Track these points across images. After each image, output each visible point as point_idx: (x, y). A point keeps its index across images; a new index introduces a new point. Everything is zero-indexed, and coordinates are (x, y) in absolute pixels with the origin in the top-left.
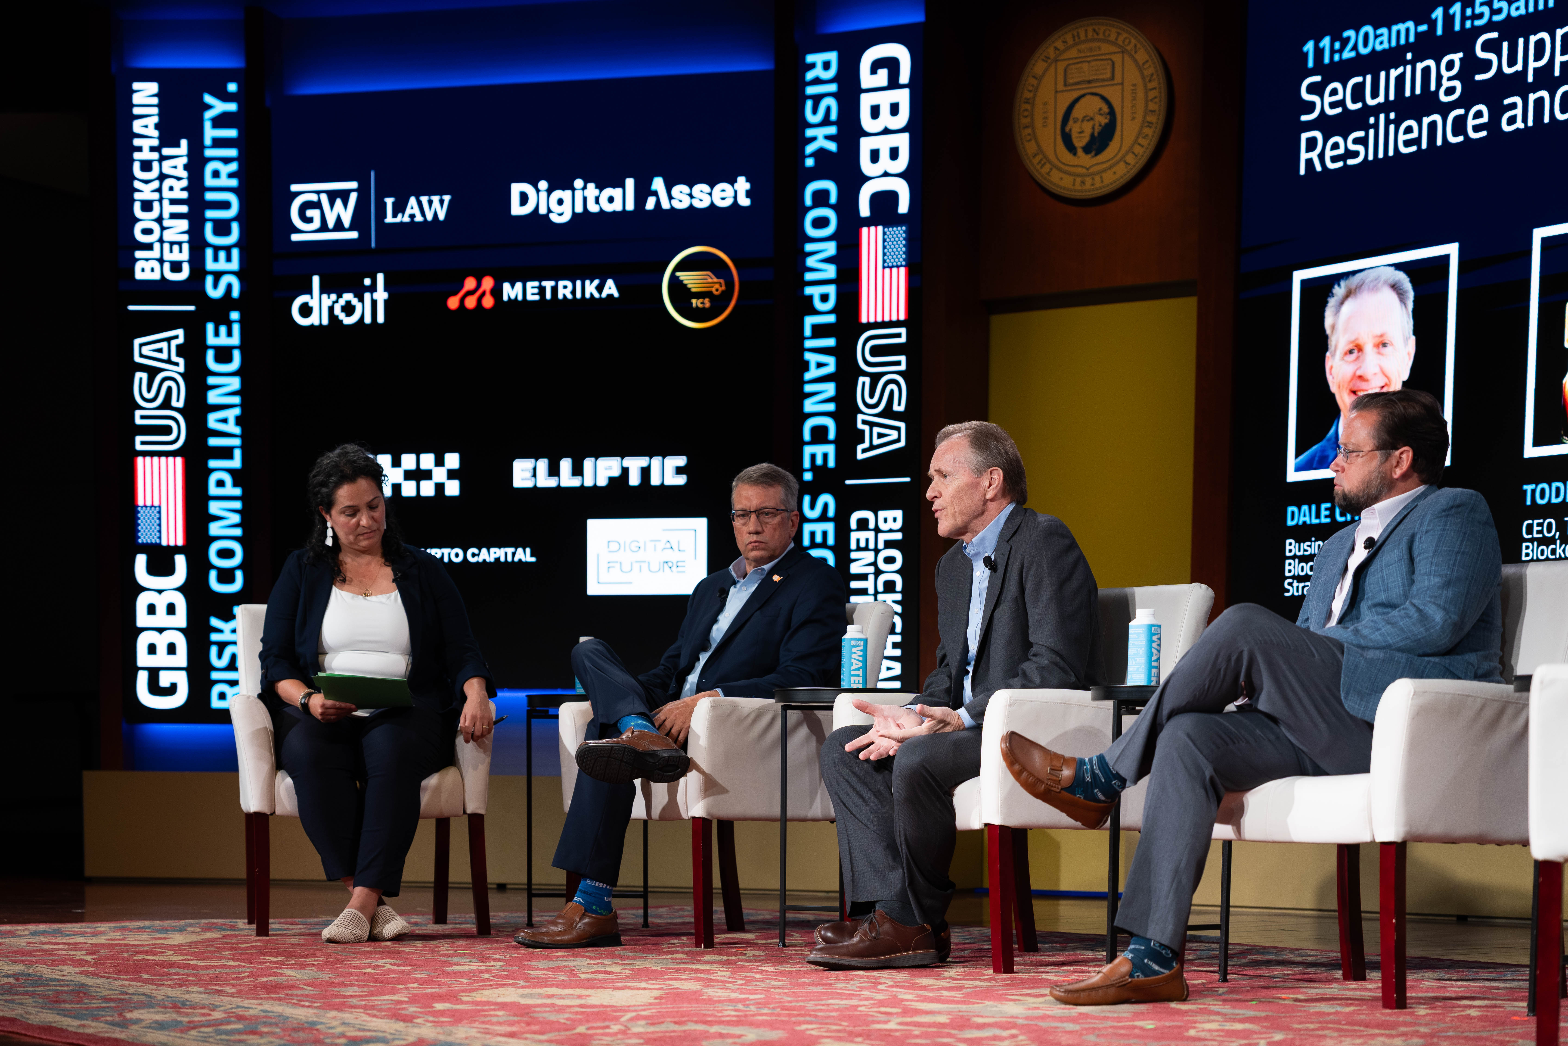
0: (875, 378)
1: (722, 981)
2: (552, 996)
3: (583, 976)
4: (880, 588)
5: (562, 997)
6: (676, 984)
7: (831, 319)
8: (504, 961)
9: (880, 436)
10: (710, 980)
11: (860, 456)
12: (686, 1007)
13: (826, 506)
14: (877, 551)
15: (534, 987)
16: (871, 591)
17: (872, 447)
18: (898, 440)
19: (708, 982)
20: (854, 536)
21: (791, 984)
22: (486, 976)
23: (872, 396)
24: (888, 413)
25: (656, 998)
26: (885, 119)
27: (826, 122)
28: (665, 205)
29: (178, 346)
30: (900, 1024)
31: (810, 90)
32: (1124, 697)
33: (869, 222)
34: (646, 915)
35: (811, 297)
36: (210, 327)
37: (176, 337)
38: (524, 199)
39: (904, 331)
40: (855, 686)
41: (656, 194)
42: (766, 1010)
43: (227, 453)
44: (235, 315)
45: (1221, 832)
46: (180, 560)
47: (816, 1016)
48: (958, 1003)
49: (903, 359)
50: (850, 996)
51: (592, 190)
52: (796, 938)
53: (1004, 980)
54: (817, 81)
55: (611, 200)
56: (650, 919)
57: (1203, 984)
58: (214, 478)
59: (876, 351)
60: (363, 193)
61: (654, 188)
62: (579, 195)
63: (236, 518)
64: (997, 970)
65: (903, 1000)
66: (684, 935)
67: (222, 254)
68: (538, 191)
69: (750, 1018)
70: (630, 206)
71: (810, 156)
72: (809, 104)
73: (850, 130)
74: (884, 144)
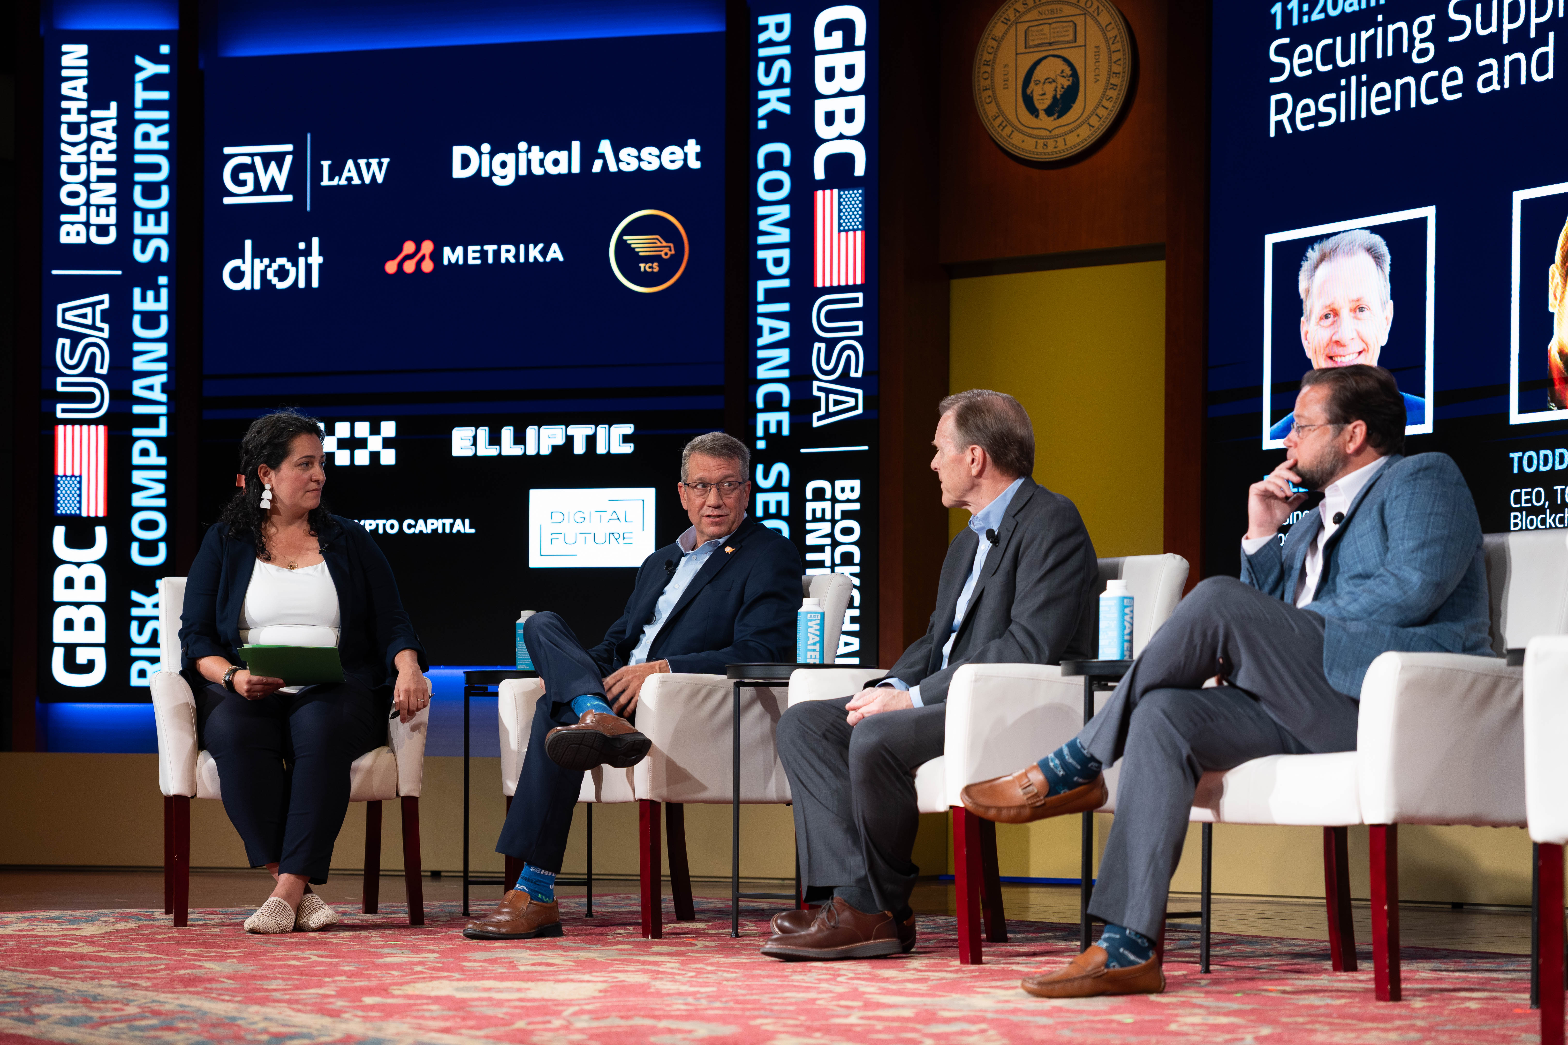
0: (831, 344)
1: (671, 974)
2: (489, 989)
3: (522, 968)
4: (838, 560)
5: (500, 991)
6: (621, 976)
7: (785, 283)
8: (438, 952)
9: (837, 403)
10: (659, 972)
11: (815, 424)
12: (632, 1000)
13: (780, 475)
14: (834, 522)
15: (470, 980)
16: (829, 563)
17: (828, 415)
18: (855, 408)
19: (656, 974)
20: (810, 506)
21: (745, 976)
22: (419, 968)
23: (827, 362)
24: (845, 379)
25: (601, 991)
26: (841, 82)
27: (779, 84)
28: (613, 168)
29: (103, 312)
30: (862, 1018)
31: (763, 52)
32: (1096, 672)
33: (823, 185)
34: (590, 904)
35: (764, 261)
36: (137, 292)
37: (102, 302)
38: (466, 161)
39: (860, 295)
40: (811, 662)
41: (602, 156)
42: (718, 1004)
43: (151, 421)
44: (163, 280)
45: (1199, 814)
46: (101, 532)
47: (772, 1010)
48: (922, 995)
49: (860, 324)
50: (807, 989)
51: (536, 153)
52: (749, 927)
53: (972, 971)
54: (770, 43)
55: (556, 162)
56: (594, 908)
57: (1184, 975)
58: (137, 447)
59: (832, 316)
60: (298, 155)
61: (600, 150)
62: (523, 157)
63: (160, 489)
64: (964, 961)
65: (864, 993)
66: (630, 924)
67: (151, 218)
68: (480, 153)
69: (701, 1013)
70: (576, 169)
71: (763, 118)
72: (762, 66)
73: (804, 93)
74: (839, 106)
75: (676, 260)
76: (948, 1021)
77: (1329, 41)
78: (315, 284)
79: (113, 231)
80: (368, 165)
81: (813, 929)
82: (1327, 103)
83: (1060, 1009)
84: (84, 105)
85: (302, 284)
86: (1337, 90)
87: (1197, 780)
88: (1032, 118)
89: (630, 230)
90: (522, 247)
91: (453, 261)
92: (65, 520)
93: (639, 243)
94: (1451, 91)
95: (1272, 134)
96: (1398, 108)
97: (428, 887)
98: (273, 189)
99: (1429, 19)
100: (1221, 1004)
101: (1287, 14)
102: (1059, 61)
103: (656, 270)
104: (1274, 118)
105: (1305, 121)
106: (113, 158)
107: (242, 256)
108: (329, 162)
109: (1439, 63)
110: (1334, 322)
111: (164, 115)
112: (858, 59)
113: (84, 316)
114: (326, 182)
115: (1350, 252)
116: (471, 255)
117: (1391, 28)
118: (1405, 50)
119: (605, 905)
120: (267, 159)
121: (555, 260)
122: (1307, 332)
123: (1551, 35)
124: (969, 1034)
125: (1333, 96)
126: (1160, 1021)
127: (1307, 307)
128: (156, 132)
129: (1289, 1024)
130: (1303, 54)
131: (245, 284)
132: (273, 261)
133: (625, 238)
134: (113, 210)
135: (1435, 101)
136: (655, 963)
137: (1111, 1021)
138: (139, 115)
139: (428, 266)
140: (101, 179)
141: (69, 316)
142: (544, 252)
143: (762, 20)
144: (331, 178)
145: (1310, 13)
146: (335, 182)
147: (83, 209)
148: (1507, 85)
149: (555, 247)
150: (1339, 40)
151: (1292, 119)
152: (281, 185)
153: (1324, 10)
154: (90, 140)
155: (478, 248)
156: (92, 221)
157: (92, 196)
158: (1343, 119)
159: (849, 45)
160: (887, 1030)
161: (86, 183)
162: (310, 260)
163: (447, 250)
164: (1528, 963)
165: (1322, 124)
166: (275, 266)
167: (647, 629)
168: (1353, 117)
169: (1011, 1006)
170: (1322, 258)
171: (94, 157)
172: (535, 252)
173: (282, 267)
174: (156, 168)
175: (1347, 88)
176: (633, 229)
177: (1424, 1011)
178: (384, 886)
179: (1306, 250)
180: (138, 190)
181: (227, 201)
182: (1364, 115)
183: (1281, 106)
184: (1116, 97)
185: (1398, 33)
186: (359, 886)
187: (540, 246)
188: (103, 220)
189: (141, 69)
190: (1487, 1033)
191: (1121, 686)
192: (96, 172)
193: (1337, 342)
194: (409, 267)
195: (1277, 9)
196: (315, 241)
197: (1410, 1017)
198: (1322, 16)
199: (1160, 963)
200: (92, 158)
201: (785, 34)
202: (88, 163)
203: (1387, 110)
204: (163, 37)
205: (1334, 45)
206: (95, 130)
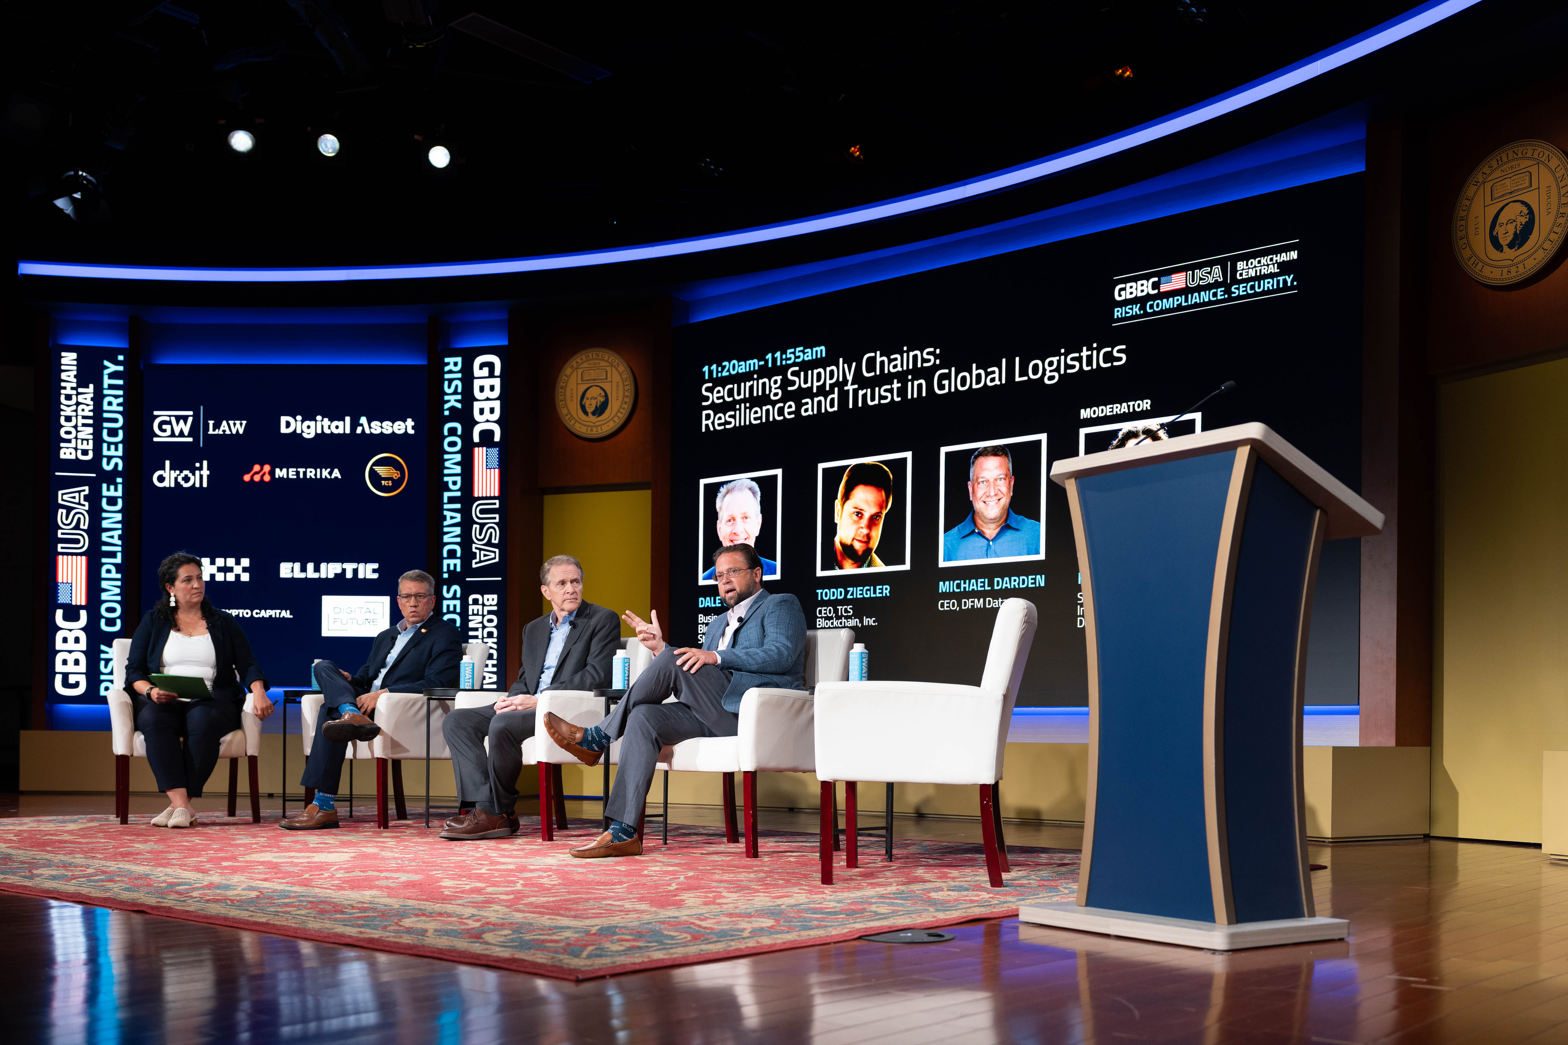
0: (482, 526)
1: (391, 848)
2: (292, 857)
3: (311, 846)
4: (485, 635)
5: (298, 858)
6: (364, 849)
7: (458, 494)
8: (267, 837)
9: (485, 555)
10: (385, 847)
11: (474, 566)
12: (368, 862)
13: (455, 591)
14: (483, 616)
15: (282, 852)
16: (480, 637)
17: (481, 561)
18: (495, 558)
19: (383, 848)
20: (471, 608)
21: (429, 849)
22: (255, 846)
23: (480, 535)
24: (489, 544)
25: (352, 858)
26: (487, 393)
27: (455, 393)
28: (367, 431)
29: (85, 496)
30: (488, 870)
31: (447, 376)
32: (611, 695)
33: (478, 445)
34: (351, 811)
35: (447, 483)
36: (104, 486)
37: (84, 491)
38: (288, 425)
39: (497, 502)
40: (467, 688)
41: (362, 425)
42: (414, 864)
43: (113, 555)
44: (119, 480)
45: (661, 766)
46: (83, 614)
47: (442, 866)
48: (521, 858)
49: (497, 516)
50: (462, 855)
51: (326, 422)
52: (435, 823)
53: (548, 845)
54: (450, 372)
55: (337, 427)
56: (354, 813)
57: (654, 846)
58: (104, 568)
59: (483, 511)
60: (196, 417)
61: (361, 422)
62: (319, 424)
63: (117, 591)
64: (544, 840)
65: (491, 857)
66: (372, 821)
67: (113, 447)
68: (296, 421)
69: (404, 868)
70: (348, 431)
71: (447, 410)
72: (446, 383)
73: (468, 398)
74: (487, 405)
75: (401, 480)
76: (532, 871)
77: (731, 386)
79: (91, 453)
80: (235, 424)
81: (465, 825)
82: (730, 416)
83: (590, 864)
84: (75, 385)
85: (197, 485)
86: (735, 410)
87: (660, 749)
88: (585, 416)
89: (376, 464)
90: (318, 470)
92: (62, 606)
93: (381, 471)
94: (789, 413)
95: (704, 430)
96: (764, 420)
97: (263, 803)
98: (182, 434)
99: (779, 378)
100: (670, 860)
101: (711, 372)
102: (598, 389)
103: (391, 484)
104: (704, 422)
105: (719, 425)
106: (91, 414)
108: (213, 422)
109: (784, 400)
111: (121, 393)
112: (497, 382)
113: (74, 498)
114: (211, 432)
117: (761, 381)
118: (767, 392)
119: (360, 811)
120: (178, 418)
121: (336, 478)
123: (836, 389)
124: (543, 877)
125: (732, 413)
126: (640, 869)
128: (116, 401)
129: (702, 870)
130: (719, 392)
131: (166, 484)
132: (181, 472)
134: (91, 442)
135: (782, 418)
136: (383, 842)
137: (615, 870)
138: (106, 392)
139: (267, 478)
140: (84, 425)
141: (65, 497)
142: (330, 473)
143: (447, 360)
144: (214, 430)
145: (722, 372)
146: (216, 432)
147: (73, 441)
148: (815, 412)
150: (736, 385)
151: (713, 423)
152: (186, 433)
153: (728, 371)
154: (78, 404)
155: (295, 470)
156: (78, 447)
157: (79, 434)
158: (737, 425)
159: (491, 375)
160: (500, 876)
161: (76, 427)
162: (202, 472)
163: (277, 470)
164: (818, 839)
165: (728, 427)
166: (183, 475)
167: (382, 670)
168: (742, 424)
169: (566, 862)
171: (80, 413)
172: (325, 473)
173: (186, 476)
174: (115, 420)
175: (740, 409)
177: (769, 863)
178: (239, 802)
180: (105, 432)
181: (156, 439)
182: (748, 423)
183: (708, 417)
184: (627, 408)
185: (764, 384)
186: (225, 801)
187: (329, 470)
188: (85, 447)
189: (107, 368)
190: (797, 873)
191: (622, 702)
192: (81, 421)
194: (257, 478)
195: (706, 369)
196: (205, 463)
197: (762, 866)
198: (728, 374)
199: (641, 840)
201: (459, 367)
202: (77, 416)
203: (759, 422)
204: (120, 351)
205: (733, 388)
206: (81, 398)
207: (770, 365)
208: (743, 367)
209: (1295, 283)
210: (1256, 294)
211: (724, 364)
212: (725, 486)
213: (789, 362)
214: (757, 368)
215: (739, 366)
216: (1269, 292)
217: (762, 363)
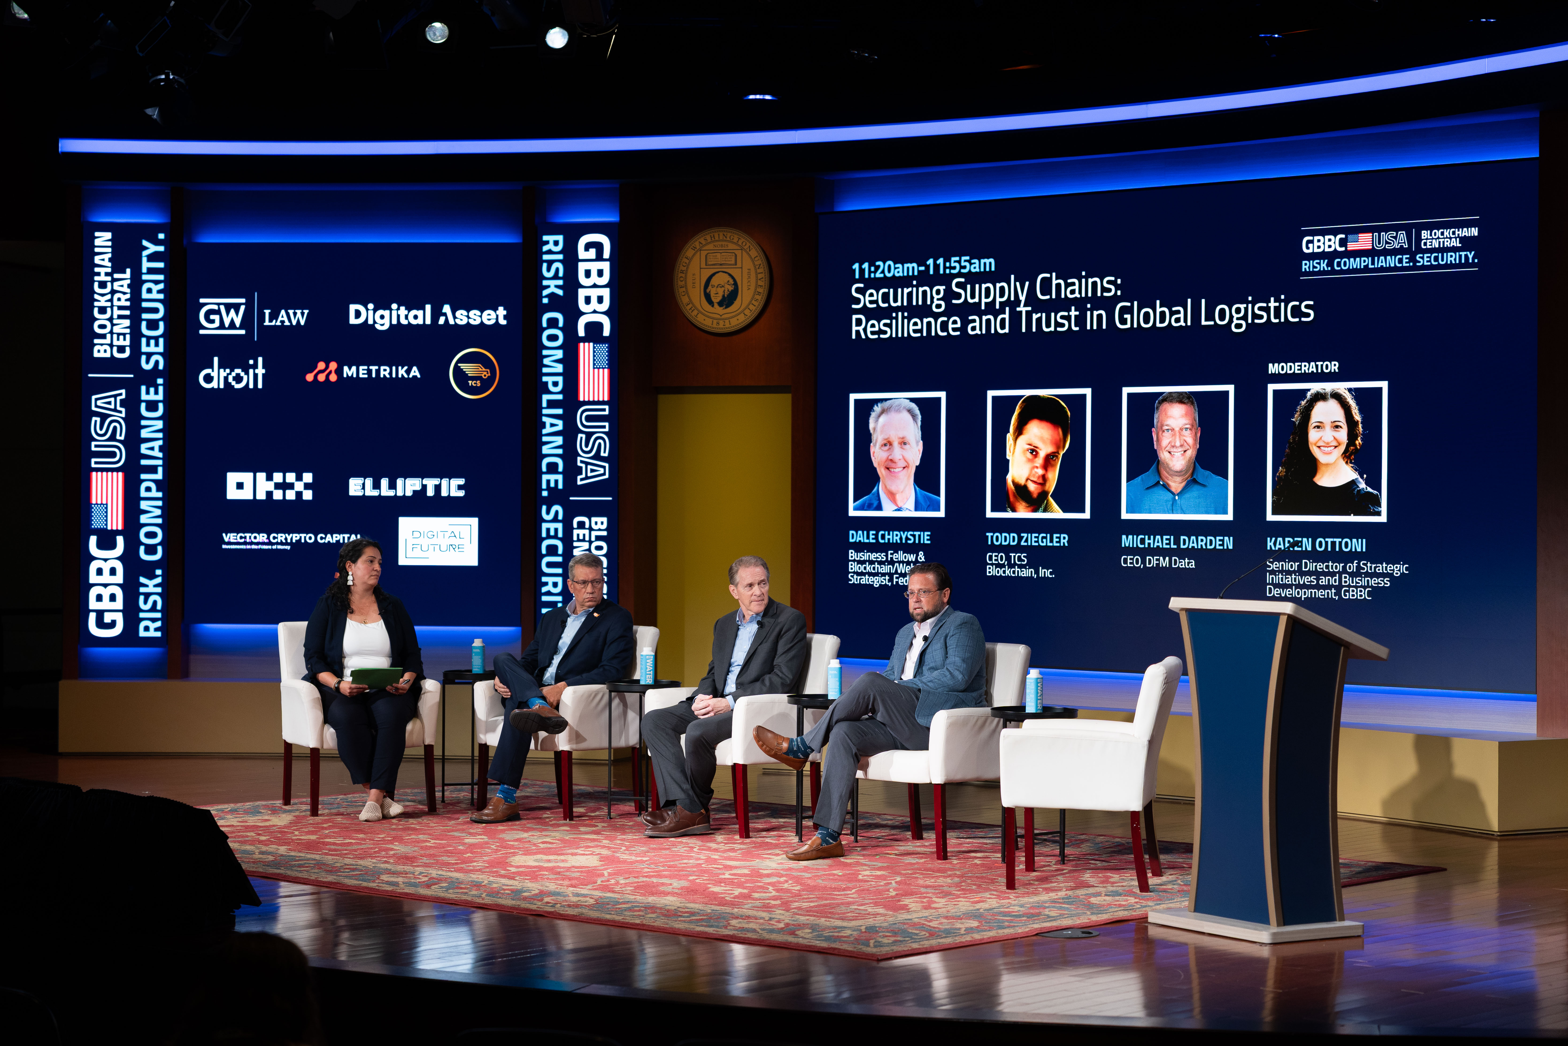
0: (589, 435)
7: (560, 397)
9: (592, 471)
11: (579, 483)
13: (557, 512)
14: (590, 542)
17: (587, 478)
18: (604, 474)
20: (576, 532)
24: (597, 457)
26: (594, 279)
27: (556, 277)
28: (451, 322)
29: (121, 400)
31: (546, 259)
33: (584, 340)
35: (547, 383)
36: (143, 388)
37: (120, 394)
38: (358, 314)
39: (607, 408)
41: (445, 314)
43: (153, 469)
44: (160, 381)
46: (120, 540)
49: (607, 424)
51: (403, 311)
54: (550, 252)
55: (416, 317)
58: (143, 486)
59: (589, 419)
60: (249, 306)
61: (444, 311)
62: (394, 313)
63: (158, 512)
67: (152, 342)
68: (367, 310)
70: (428, 321)
71: (546, 297)
72: (545, 265)
73: (571, 284)
74: (594, 293)
77: (886, 290)
78: (260, 386)
79: (128, 349)
80: (295, 314)
84: (109, 270)
85: (251, 386)
86: (891, 318)
91: (350, 375)
92: (97, 532)
94: (954, 330)
95: (854, 338)
96: (925, 334)
98: (232, 326)
99: (942, 289)
101: (862, 272)
103: (479, 385)
104: (855, 329)
105: (873, 333)
106: (128, 304)
107: (212, 367)
108: (269, 311)
109: (947, 313)
110: (890, 449)
111: (161, 277)
112: (606, 267)
113: (109, 403)
114: (267, 323)
115: (898, 410)
116: (361, 372)
117: (921, 289)
118: (929, 303)
120: (228, 307)
121: (415, 377)
122: (874, 452)
123: (1007, 309)
125: (888, 321)
127: (874, 437)
128: (155, 288)
130: (871, 295)
131: (214, 385)
132: (232, 370)
133: (459, 365)
134: (128, 337)
135: (945, 334)
138: (144, 277)
139: (333, 378)
140: (120, 317)
141: (99, 403)
143: (545, 238)
144: (271, 321)
145: (875, 271)
146: (273, 323)
147: (109, 336)
148: (984, 332)
149: (415, 368)
150: (892, 290)
151: (865, 331)
152: (238, 323)
153: (883, 272)
154: (113, 292)
155: (366, 367)
156: (114, 344)
157: (115, 327)
158: (894, 335)
159: (599, 259)
161: (111, 319)
162: (257, 371)
163: (346, 368)
165: (882, 336)
166: (234, 374)
168: (900, 335)
170: (883, 412)
171: (116, 303)
172: (402, 372)
173: (238, 375)
174: (156, 311)
175: (896, 318)
176: (464, 359)
179: (873, 406)
180: (144, 324)
181: (202, 332)
182: (906, 335)
183: (859, 323)
185: (925, 292)
188: (121, 342)
189: (146, 248)
192: (117, 312)
193: (891, 460)
194: (322, 378)
195: (856, 268)
196: (260, 360)
198: (882, 275)
200: (114, 304)
201: (560, 247)
202: (112, 307)
203: (919, 335)
204: (159, 228)
205: (889, 293)
206: (116, 286)
207: (931, 272)
208: (900, 270)
209: (1476, 261)
210: (1439, 266)
211: (878, 263)
212: (879, 405)
213: (953, 271)
214: (916, 273)
215: (895, 268)
216: (1451, 266)
217: (922, 268)
